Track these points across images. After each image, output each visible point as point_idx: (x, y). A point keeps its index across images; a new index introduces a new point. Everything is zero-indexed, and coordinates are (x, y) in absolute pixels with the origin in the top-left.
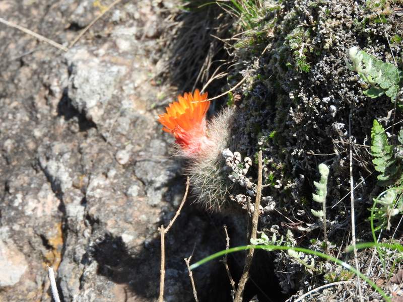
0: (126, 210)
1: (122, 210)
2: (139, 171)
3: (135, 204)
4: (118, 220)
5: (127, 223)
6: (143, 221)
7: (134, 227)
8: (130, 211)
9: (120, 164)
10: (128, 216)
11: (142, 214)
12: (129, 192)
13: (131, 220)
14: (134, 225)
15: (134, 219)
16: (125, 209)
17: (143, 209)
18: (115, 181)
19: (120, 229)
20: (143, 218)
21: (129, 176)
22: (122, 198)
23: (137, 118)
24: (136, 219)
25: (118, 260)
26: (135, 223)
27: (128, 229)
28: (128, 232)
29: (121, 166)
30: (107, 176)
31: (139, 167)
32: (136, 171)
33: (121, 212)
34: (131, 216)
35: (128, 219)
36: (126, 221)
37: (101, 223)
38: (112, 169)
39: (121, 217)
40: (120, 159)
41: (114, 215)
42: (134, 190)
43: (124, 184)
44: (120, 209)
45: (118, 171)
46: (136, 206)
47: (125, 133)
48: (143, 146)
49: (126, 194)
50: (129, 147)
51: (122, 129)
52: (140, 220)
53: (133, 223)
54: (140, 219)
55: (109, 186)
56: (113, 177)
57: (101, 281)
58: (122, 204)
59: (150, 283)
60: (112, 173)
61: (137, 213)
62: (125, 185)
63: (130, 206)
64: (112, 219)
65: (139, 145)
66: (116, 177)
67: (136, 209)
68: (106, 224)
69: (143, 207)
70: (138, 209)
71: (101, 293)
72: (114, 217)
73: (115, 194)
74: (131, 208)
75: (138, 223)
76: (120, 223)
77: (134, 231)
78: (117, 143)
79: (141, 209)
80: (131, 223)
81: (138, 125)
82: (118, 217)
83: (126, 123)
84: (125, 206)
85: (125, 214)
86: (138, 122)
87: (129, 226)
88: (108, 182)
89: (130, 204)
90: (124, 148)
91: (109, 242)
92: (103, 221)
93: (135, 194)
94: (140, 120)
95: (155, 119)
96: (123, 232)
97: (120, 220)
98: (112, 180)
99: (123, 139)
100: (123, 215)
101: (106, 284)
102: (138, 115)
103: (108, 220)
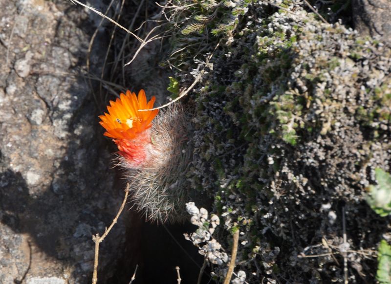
0: (31, 142)
1: (26, 142)
2: (41, 90)
3: (40, 135)
4: (22, 154)
5: (32, 157)
6: (49, 157)
7: (39, 163)
8: (34, 143)
9: (19, 76)
10: (32, 149)
11: (49, 148)
12: (32, 118)
13: (36, 155)
14: (39, 161)
15: (39, 154)
16: (29, 141)
17: (49, 141)
18: (16, 99)
19: (24, 165)
20: (49, 153)
21: (30, 93)
22: (25, 125)
23: (37, 16)
24: (42, 153)
25: (24, 206)
26: (41, 158)
27: (33, 165)
28: (34, 169)
29: (21, 79)
30: (5, 91)
31: (42, 84)
32: (38, 89)
33: (25, 144)
34: (36, 149)
35: (33, 153)
36: (30, 155)
37: (4, 157)
38: (12, 84)
39: (25, 151)
40: (20, 71)
41: (18, 148)
42: (38, 115)
43: (25, 104)
44: (23, 140)
45: (17, 86)
46: (41, 137)
47: (23, 36)
48: (44, 53)
49: (29, 120)
50: (29, 55)
51: (20, 31)
52: (46, 155)
53: (39, 158)
54: (45, 153)
55: (8, 105)
56: (13, 94)
57: (7, 234)
58: (25, 134)
59: (61, 239)
60: (12, 89)
61: (43, 146)
62: (27, 106)
63: (35, 138)
64: (15, 152)
65: (40, 53)
66: (16, 94)
67: (41, 141)
68: (9, 160)
69: (49, 138)
70: (44, 141)
71: (9, 251)
72: (17, 150)
73: (16, 117)
74: (35, 140)
75: (44, 158)
76: (25, 157)
77: (40, 169)
78: (15, 48)
79: (47, 141)
80: (36, 158)
81: (37, 24)
82: (22, 151)
83: (25, 24)
84: (29, 137)
85: (30, 146)
86: (36, 22)
87: (33, 161)
88: (7, 99)
89: (35, 135)
90: (23, 57)
91: (14, 184)
92: (6, 155)
93: (39, 122)
94: (39, 19)
95: (54, 16)
96: (27, 169)
97: (24, 154)
98: (12, 97)
99: (21, 43)
100: (27, 148)
101: (13, 238)
102: (37, 13)
103: (11, 154)
